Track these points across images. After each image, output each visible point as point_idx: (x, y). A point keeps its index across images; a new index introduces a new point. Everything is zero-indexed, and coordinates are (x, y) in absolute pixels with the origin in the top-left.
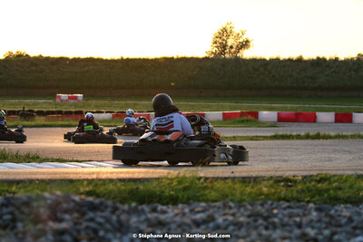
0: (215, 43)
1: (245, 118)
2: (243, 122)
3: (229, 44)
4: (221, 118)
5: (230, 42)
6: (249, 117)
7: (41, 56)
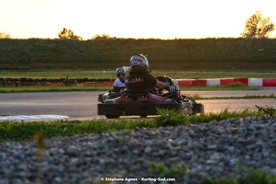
0: (248, 26)
1: (236, 84)
2: (233, 86)
3: (258, 27)
4: (219, 83)
5: (259, 26)
6: (239, 83)
7: (115, 38)
